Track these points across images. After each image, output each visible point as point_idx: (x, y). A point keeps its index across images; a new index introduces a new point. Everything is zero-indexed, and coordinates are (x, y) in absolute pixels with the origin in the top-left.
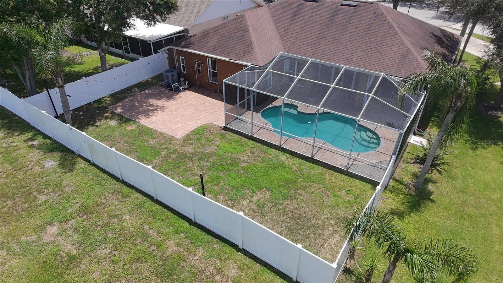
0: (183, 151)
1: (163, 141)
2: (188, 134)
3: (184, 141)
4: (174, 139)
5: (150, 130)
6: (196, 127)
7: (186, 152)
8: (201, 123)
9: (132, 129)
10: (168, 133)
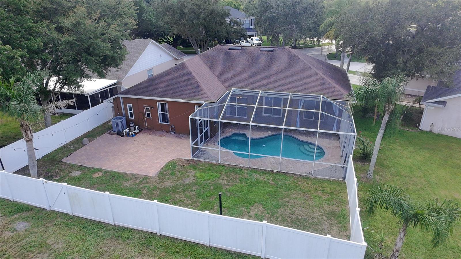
0: (163, 187)
1: (138, 181)
2: (160, 171)
3: (159, 178)
4: (149, 177)
5: (119, 173)
6: (165, 164)
7: (167, 187)
8: (167, 160)
9: (99, 176)
10: (140, 173)
